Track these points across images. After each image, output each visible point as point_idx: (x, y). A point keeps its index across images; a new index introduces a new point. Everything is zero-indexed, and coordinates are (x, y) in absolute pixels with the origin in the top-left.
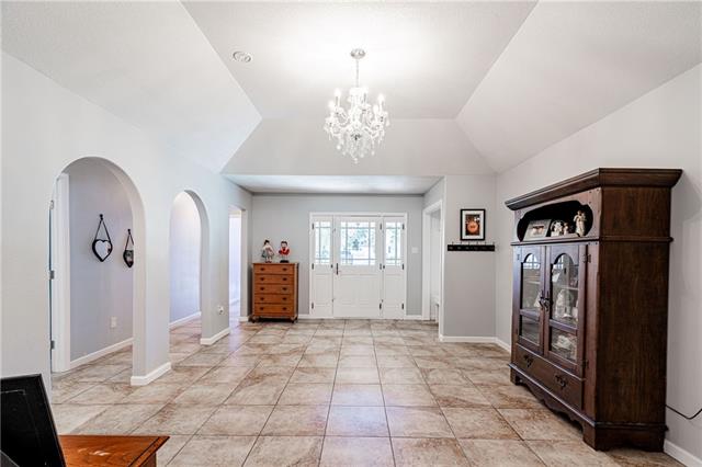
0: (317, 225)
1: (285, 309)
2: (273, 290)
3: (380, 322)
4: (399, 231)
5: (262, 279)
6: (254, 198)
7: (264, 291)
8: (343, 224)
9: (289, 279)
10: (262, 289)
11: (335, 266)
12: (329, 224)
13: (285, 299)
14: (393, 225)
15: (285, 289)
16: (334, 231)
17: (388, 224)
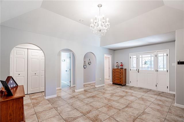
0: (132, 57)
1: (120, 82)
2: (117, 76)
3: (154, 91)
4: (165, 57)
5: (115, 73)
6: (115, 51)
7: (115, 76)
8: (141, 56)
9: (122, 73)
10: (115, 75)
11: (138, 70)
12: (135, 56)
13: (120, 79)
14: (162, 55)
15: (120, 76)
16: (138, 59)
17: (159, 55)
